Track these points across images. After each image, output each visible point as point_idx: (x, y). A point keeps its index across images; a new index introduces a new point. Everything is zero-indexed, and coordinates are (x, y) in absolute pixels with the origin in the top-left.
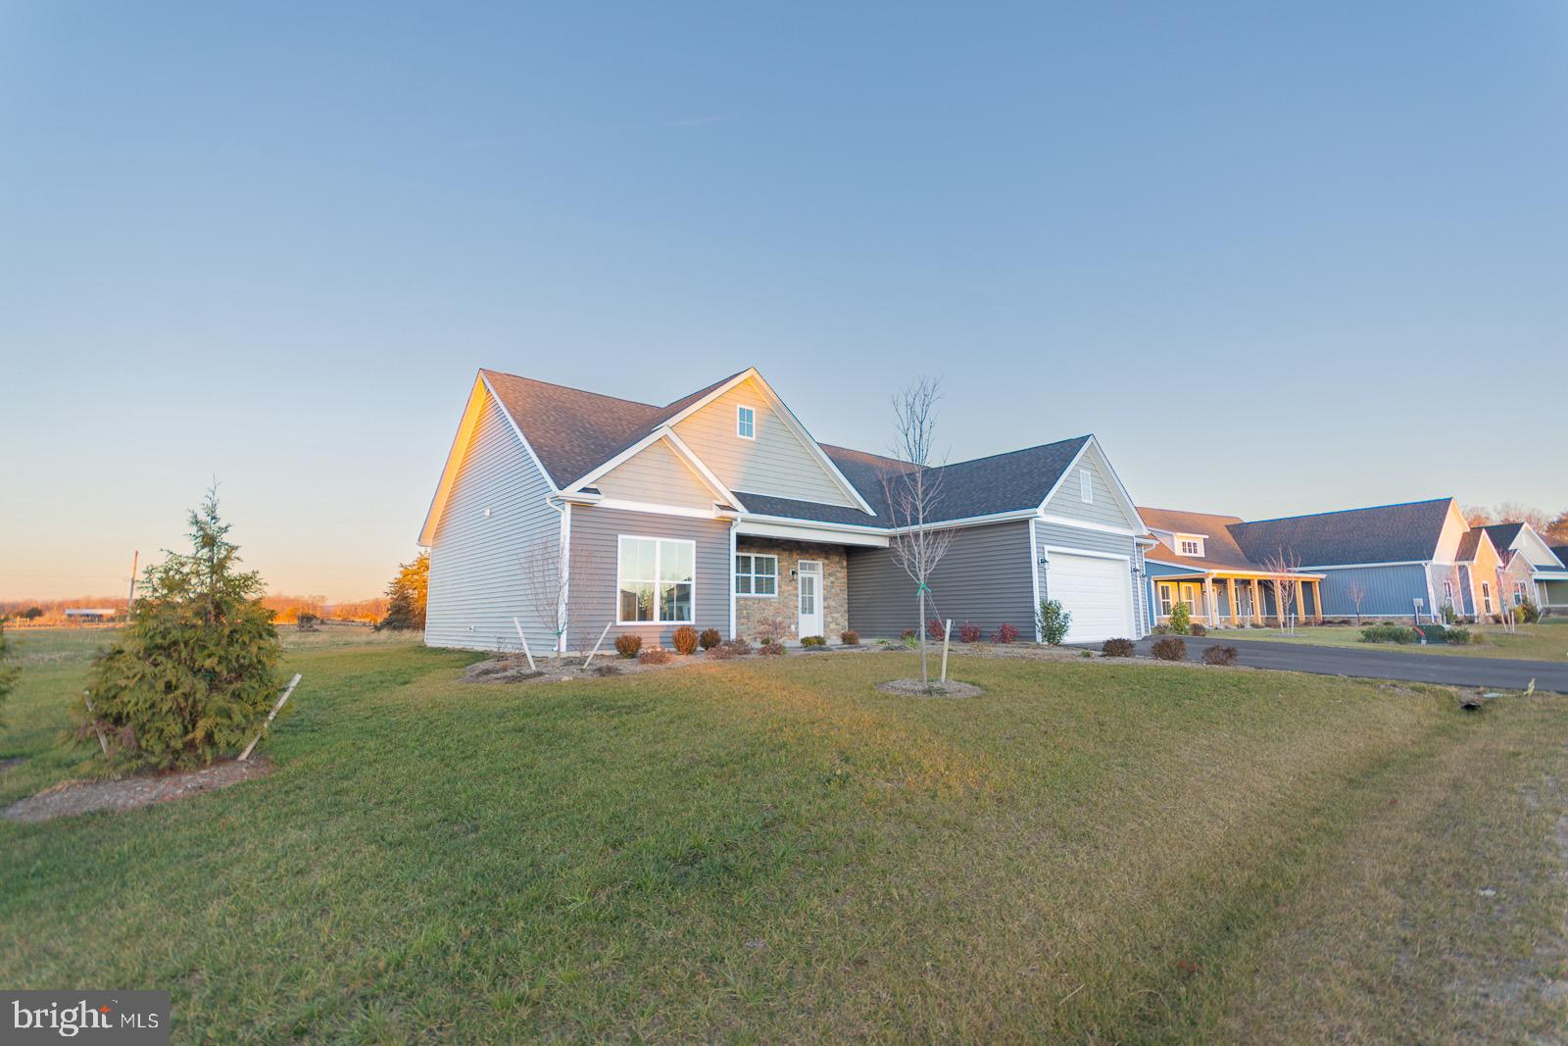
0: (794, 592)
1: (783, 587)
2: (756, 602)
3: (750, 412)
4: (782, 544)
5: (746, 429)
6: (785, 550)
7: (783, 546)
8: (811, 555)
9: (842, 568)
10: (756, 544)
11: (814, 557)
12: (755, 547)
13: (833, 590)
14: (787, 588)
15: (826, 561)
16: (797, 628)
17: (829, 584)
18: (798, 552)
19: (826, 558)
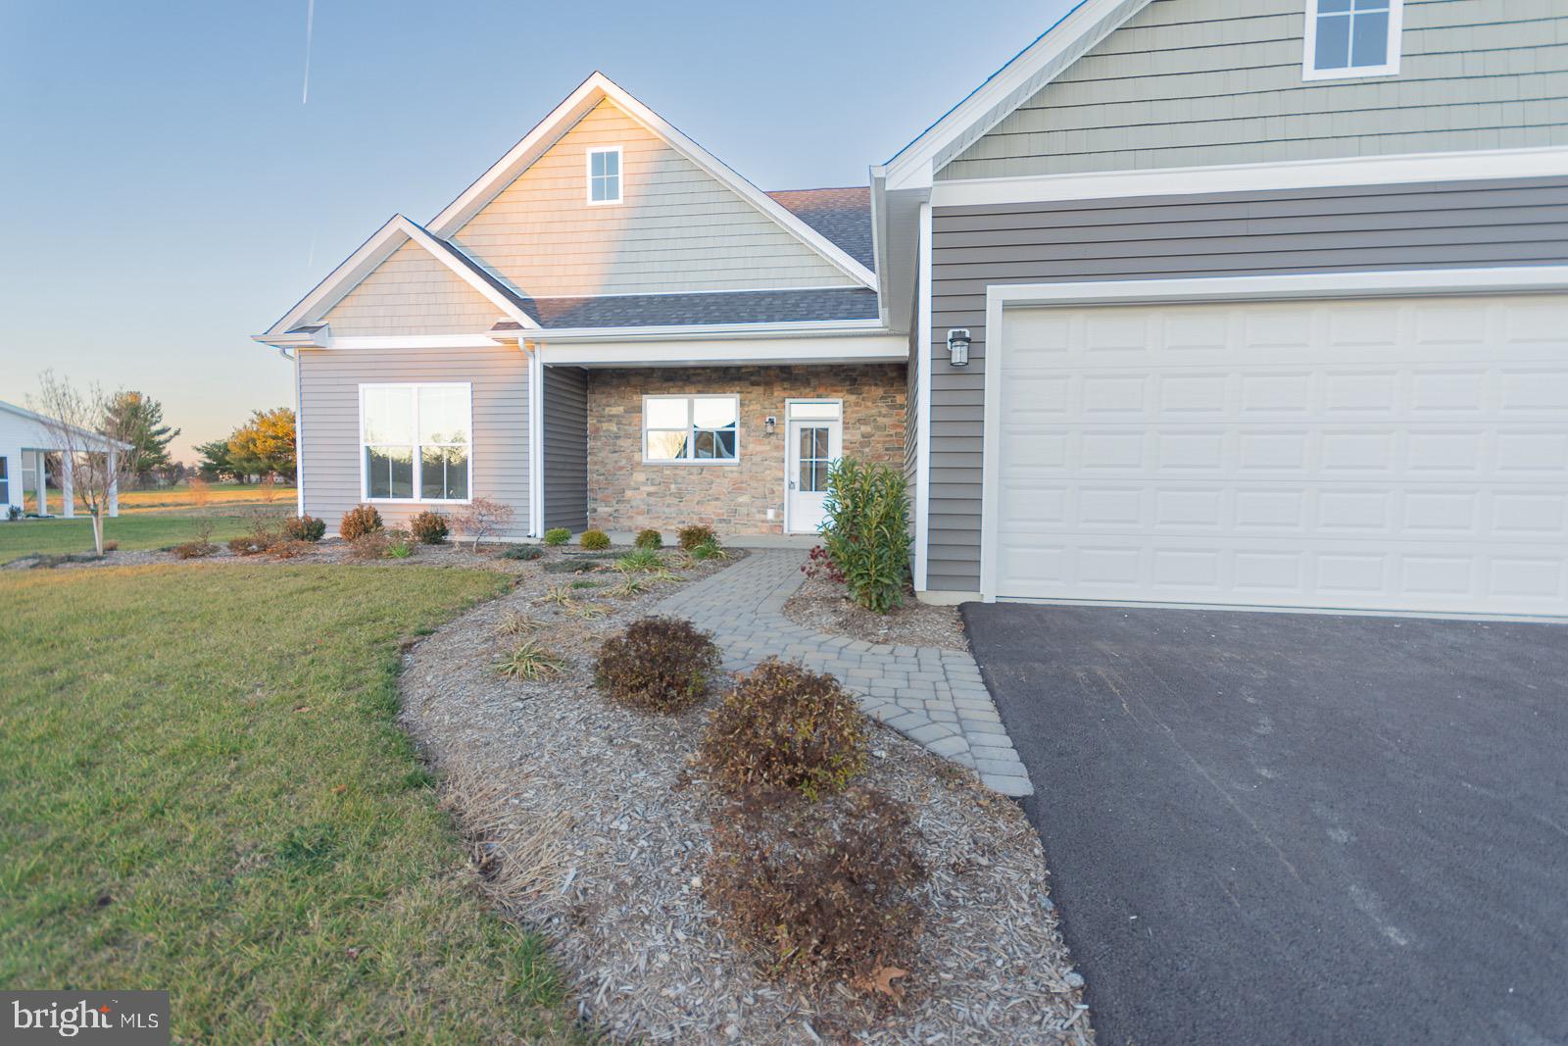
0: (775, 454)
1: (751, 447)
2: (695, 471)
3: (613, 156)
4: (752, 374)
5: (605, 188)
6: (754, 384)
7: (753, 378)
8: (815, 389)
9: (893, 407)
10: (694, 379)
11: (821, 391)
12: (693, 383)
13: (867, 450)
14: (759, 448)
15: (852, 398)
16: (778, 515)
17: (859, 437)
18: (786, 385)
19: (850, 392)
